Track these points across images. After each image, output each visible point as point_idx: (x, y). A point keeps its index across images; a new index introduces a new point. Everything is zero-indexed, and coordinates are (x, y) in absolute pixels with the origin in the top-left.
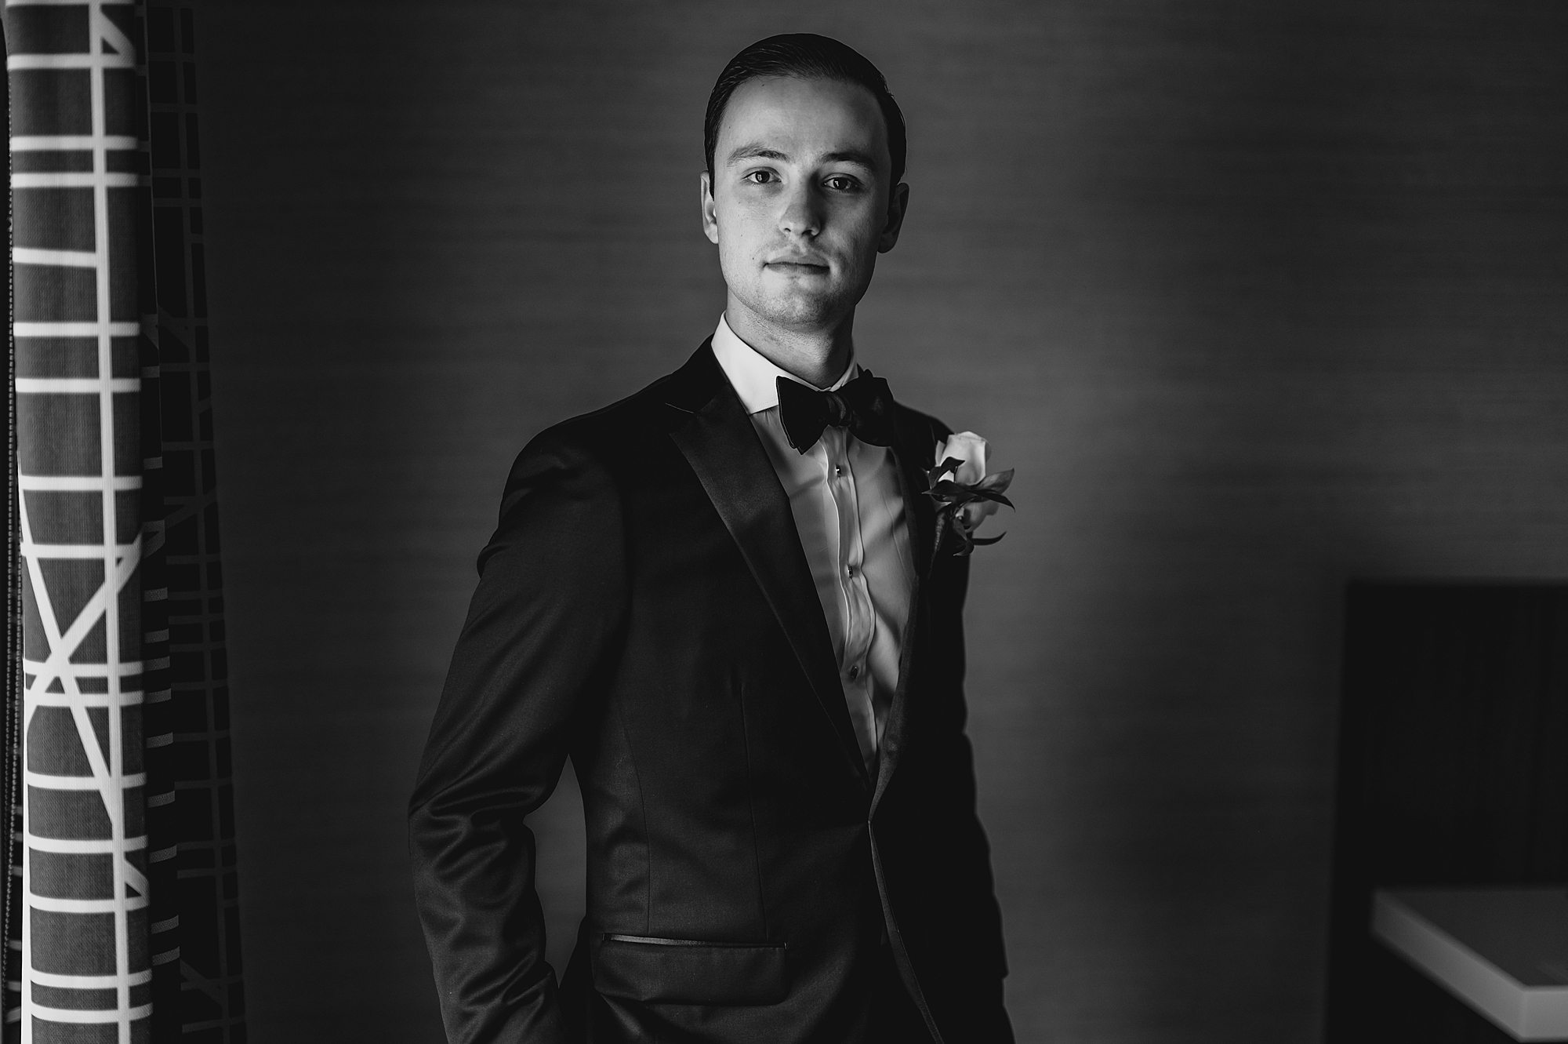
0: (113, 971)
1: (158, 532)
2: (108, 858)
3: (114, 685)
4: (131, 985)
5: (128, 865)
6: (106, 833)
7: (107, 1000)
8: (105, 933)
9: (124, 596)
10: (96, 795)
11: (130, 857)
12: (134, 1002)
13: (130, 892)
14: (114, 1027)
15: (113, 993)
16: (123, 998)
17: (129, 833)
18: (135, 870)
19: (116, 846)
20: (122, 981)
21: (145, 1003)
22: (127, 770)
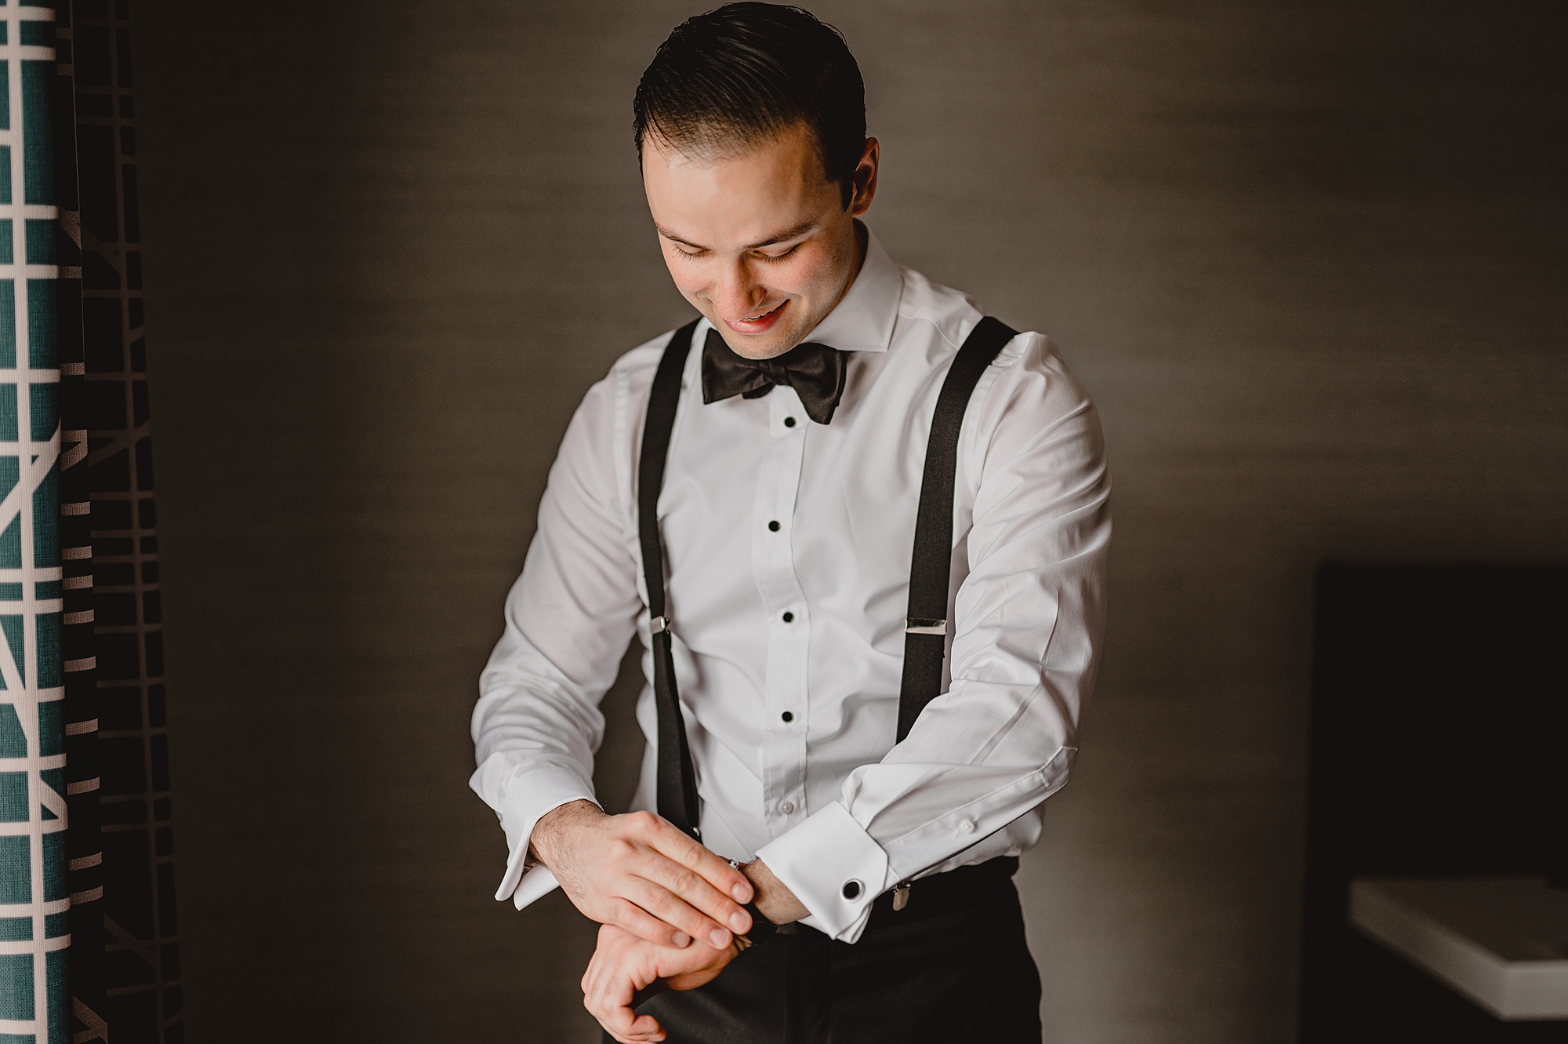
0: (28, 899)
1: (80, 442)
2: (23, 776)
3: (29, 591)
4: (47, 914)
5: (44, 785)
6: (22, 752)
7: (22, 929)
8: (20, 858)
9: (41, 496)
10: (11, 708)
11: (47, 776)
12: (50, 933)
13: (47, 814)
14: (29, 959)
15: (28, 921)
16: (39, 928)
17: (46, 750)
18: (51, 790)
19: (32, 764)
20: (38, 909)
21: (62, 934)
22: (43, 684)
